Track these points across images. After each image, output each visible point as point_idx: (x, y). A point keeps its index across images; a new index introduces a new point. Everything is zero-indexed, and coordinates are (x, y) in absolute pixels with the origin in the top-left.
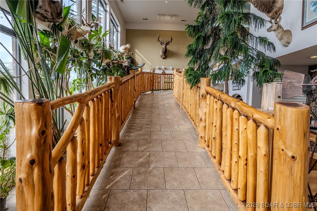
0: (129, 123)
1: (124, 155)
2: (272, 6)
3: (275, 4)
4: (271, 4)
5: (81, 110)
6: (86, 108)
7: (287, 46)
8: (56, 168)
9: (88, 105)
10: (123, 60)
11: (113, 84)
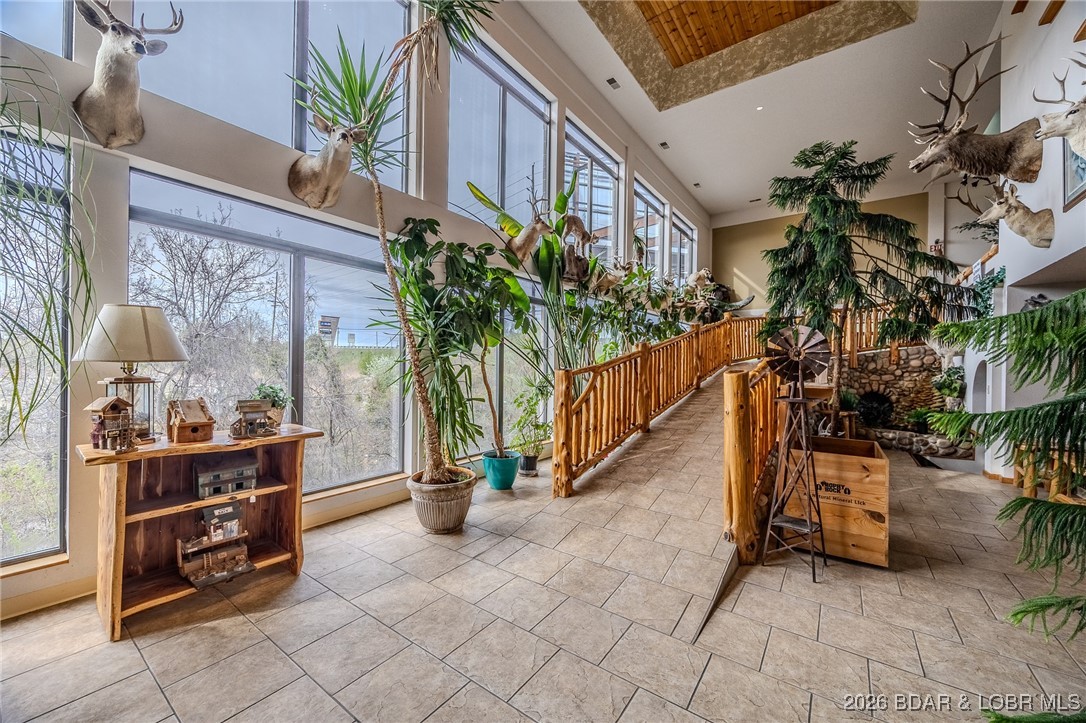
0: (676, 409)
1: (650, 441)
2: (1006, 159)
3: (1014, 154)
4: (1001, 155)
5: (595, 379)
6: (599, 378)
7: (1049, 247)
8: (574, 417)
9: (601, 375)
10: (697, 298)
11: (639, 352)
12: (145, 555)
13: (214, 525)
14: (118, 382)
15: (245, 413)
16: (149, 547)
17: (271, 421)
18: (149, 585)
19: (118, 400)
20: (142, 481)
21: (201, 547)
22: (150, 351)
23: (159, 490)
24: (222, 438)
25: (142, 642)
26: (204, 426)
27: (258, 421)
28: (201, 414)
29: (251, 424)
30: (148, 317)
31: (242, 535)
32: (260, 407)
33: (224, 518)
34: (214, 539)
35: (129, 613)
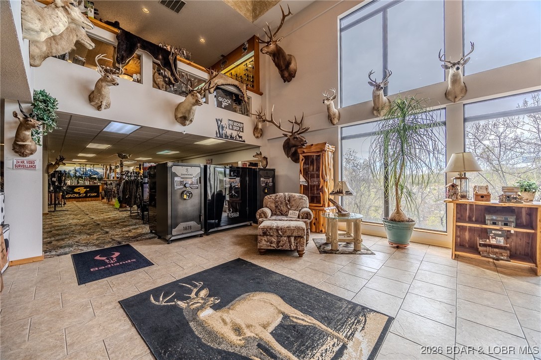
12: (469, 241)
13: (492, 236)
14: (456, 178)
15: (505, 192)
16: (470, 238)
17: (520, 197)
18: (467, 250)
19: (454, 184)
20: (467, 214)
21: (485, 243)
22: (464, 168)
23: (474, 219)
24: (494, 201)
25: (459, 263)
26: (486, 196)
27: (512, 196)
28: (486, 191)
29: (508, 197)
30: (465, 156)
31: (506, 245)
32: (513, 189)
33: (496, 235)
34: (492, 242)
35: (457, 253)
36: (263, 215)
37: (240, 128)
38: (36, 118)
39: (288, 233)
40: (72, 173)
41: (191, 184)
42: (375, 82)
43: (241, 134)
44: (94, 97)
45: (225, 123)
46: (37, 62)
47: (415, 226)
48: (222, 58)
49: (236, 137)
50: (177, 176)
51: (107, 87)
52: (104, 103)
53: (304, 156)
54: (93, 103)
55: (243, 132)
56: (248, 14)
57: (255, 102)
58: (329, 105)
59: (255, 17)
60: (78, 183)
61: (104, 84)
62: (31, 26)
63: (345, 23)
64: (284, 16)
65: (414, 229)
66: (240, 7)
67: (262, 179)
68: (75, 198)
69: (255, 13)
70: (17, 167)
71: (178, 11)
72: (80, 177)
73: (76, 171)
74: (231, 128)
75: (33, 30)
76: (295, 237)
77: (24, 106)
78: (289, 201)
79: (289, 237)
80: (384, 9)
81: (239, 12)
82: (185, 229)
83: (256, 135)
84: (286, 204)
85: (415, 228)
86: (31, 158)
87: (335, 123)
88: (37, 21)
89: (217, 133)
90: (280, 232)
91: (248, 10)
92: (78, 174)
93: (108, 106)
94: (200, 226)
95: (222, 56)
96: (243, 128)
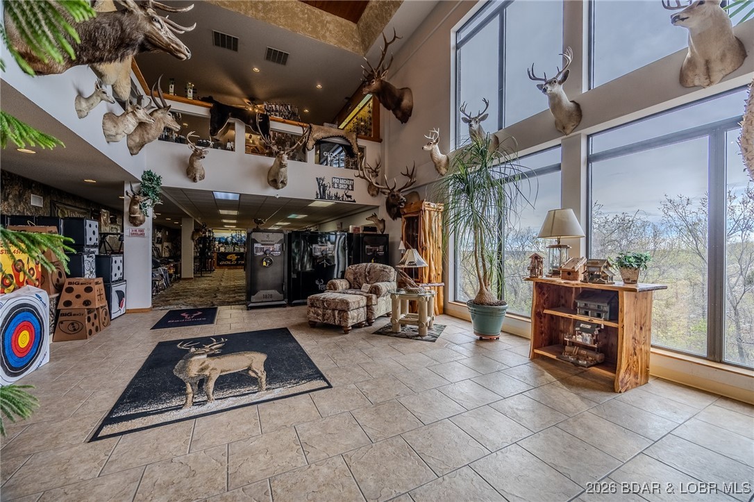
13: (579, 331)
15: (588, 267)
19: (536, 254)
22: (551, 232)
26: (573, 272)
27: (596, 273)
29: (592, 274)
30: (556, 215)
31: (594, 346)
32: (597, 263)
33: (583, 330)
34: (578, 340)
35: (537, 351)
36: (332, 287)
37: (348, 185)
38: (142, 194)
39: (333, 306)
40: (229, 239)
41: (273, 251)
42: (469, 117)
43: (350, 193)
44: (190, 170)
45: (327, 182)
46: (135, 151)
47: (507, 310)
48: (347, 101)
49: (343, 196)
50: (257, 242)
51: (198, 161)
52: (198, 176)
53: (405, 218)
54: (190, 176)
55: (352, 190)
56: (357, 48)
57: (372, 152)
58: (432, 150)
59: (366, 49)
60: (234, 250)
61: (195, 158)
62: (109, 133)
63: (463, 35)
64: (387, 45)
65: (506, 315)
66: (345, 44)
67: (367, 247)
68: (227, 265)
69: (365, 45)
70: (133, 234)
71: (284, 63)
72: (236, 244)
73: (233, 237)
74: (336, 186)
75: (111, 135)
76: (340, 311)
77: (134, 185)
78: (369, 272)
79: (333, 310)
80: (500, 11)
81: (345, 49)
82: (265, 297)
83: (371, 192)
84: (366, 276)
85: (507, 313)
86: (141, 227)
87: (443, 173)
88: (113, 129)
89: (317, 194)
90: (325, 304)
91: (356, 43)
92: (234, 241)
93: (202, 177)
94: (282, 295)
95: (346, 98)
96: (352, 187)
